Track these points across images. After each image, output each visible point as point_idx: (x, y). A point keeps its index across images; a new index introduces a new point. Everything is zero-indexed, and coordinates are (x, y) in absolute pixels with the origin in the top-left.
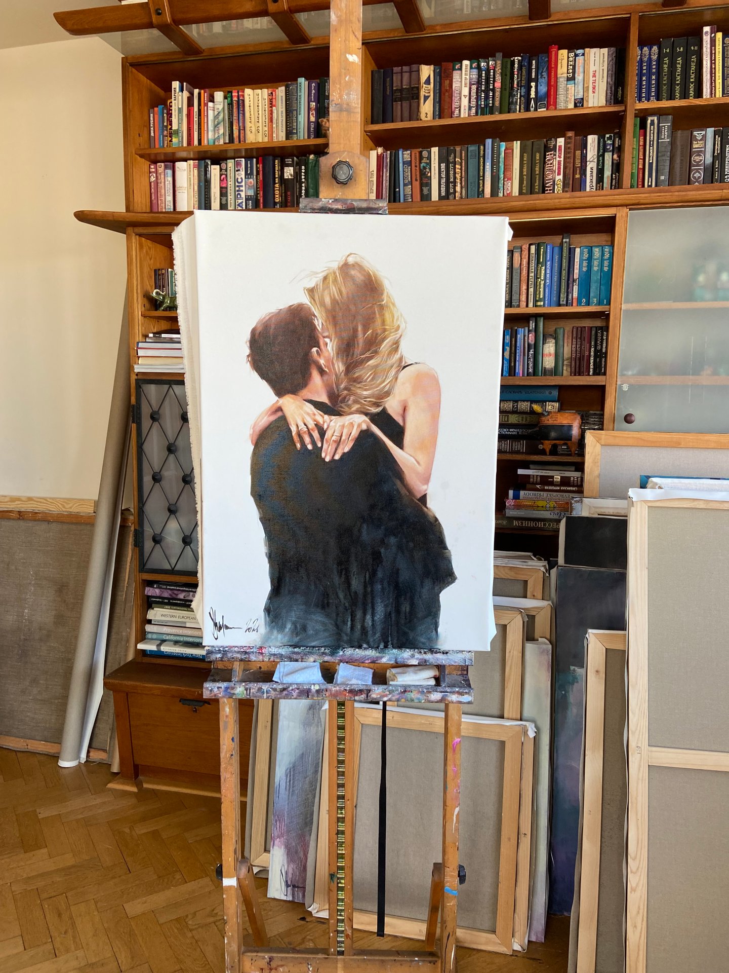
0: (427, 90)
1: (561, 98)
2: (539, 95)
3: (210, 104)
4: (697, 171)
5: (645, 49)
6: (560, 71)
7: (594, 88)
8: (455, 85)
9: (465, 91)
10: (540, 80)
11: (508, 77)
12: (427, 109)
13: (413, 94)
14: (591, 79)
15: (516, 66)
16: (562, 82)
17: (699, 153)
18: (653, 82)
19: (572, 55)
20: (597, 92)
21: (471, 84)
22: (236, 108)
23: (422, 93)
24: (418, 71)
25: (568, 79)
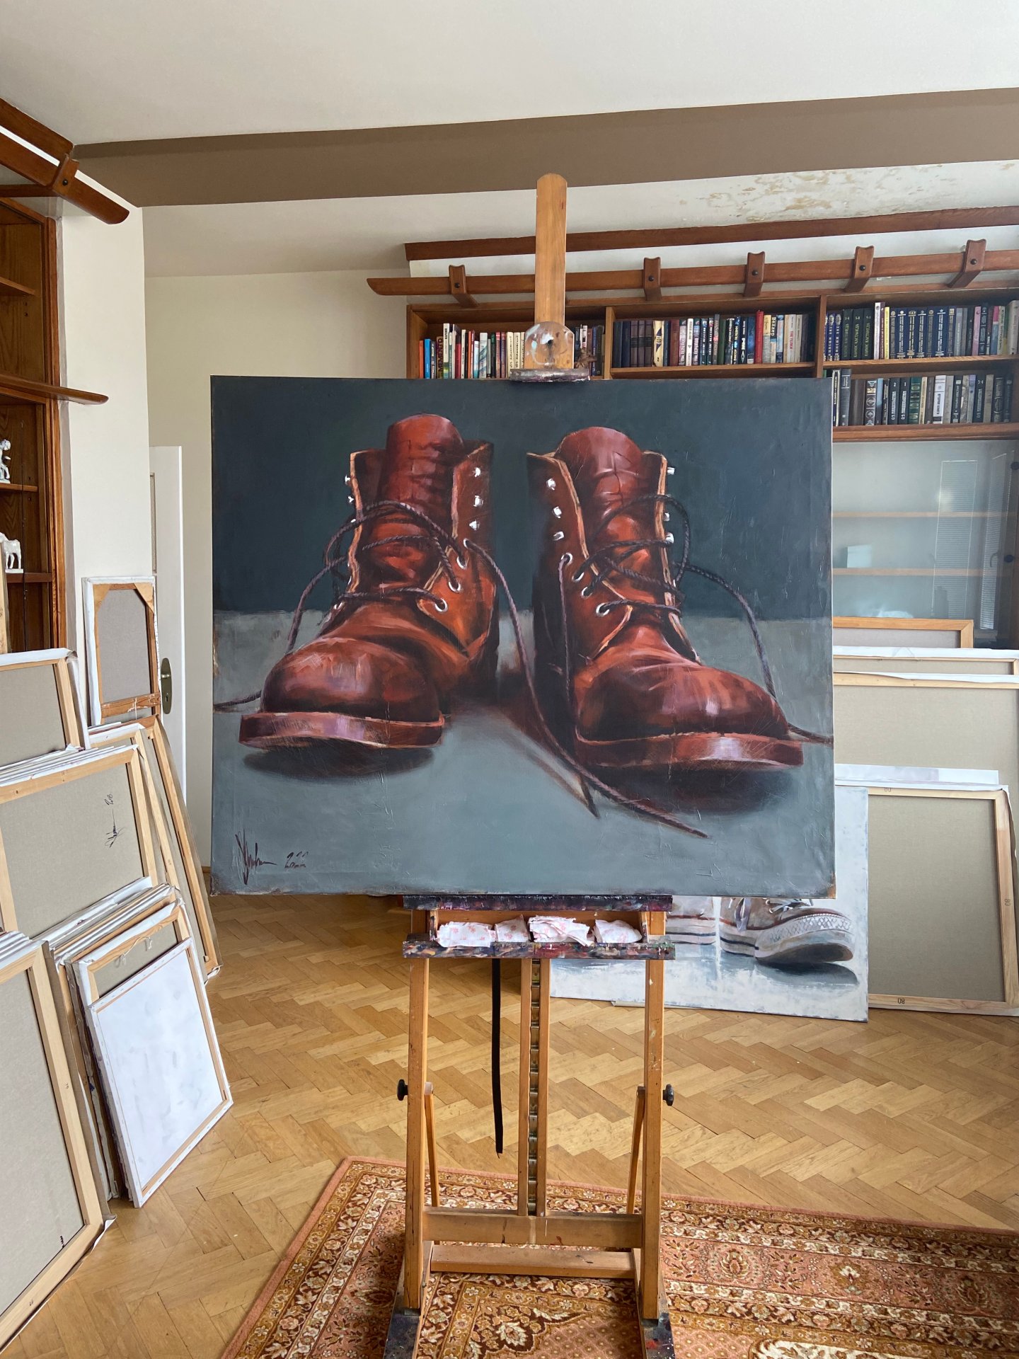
0: (659, 340)
1: (766, 352)
2: (749, 347)
3: (476, 343)
4: (871, 411)
5: (831, 316)
6: (765, 331)
7: (791, 345)
8: (682, 337)
9: (690, 342)
10: (749, 337)
11: (724, 334)
12: (659, 354)
13: (648, 343)
14: (789, 338)
15: (731, 325)
16: (767, 341)
17: (871, 397)
18: (837, 342)
19: (775, 318)
20: (793, 346)
21: (694, 337)
22: (498, 349)
23: (656, 342)
24: (652, 325)
25: (771, 337)
